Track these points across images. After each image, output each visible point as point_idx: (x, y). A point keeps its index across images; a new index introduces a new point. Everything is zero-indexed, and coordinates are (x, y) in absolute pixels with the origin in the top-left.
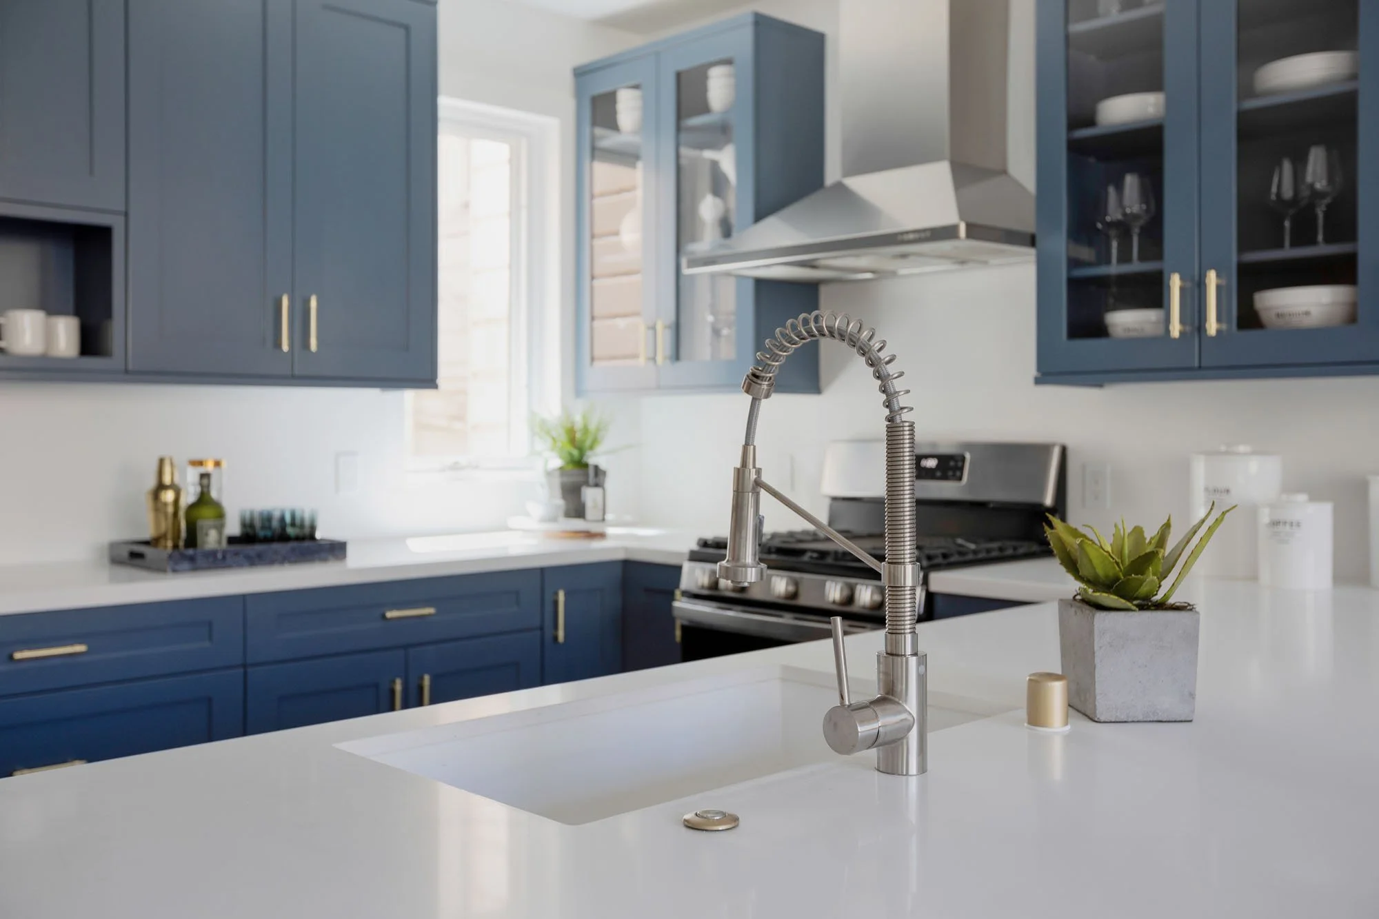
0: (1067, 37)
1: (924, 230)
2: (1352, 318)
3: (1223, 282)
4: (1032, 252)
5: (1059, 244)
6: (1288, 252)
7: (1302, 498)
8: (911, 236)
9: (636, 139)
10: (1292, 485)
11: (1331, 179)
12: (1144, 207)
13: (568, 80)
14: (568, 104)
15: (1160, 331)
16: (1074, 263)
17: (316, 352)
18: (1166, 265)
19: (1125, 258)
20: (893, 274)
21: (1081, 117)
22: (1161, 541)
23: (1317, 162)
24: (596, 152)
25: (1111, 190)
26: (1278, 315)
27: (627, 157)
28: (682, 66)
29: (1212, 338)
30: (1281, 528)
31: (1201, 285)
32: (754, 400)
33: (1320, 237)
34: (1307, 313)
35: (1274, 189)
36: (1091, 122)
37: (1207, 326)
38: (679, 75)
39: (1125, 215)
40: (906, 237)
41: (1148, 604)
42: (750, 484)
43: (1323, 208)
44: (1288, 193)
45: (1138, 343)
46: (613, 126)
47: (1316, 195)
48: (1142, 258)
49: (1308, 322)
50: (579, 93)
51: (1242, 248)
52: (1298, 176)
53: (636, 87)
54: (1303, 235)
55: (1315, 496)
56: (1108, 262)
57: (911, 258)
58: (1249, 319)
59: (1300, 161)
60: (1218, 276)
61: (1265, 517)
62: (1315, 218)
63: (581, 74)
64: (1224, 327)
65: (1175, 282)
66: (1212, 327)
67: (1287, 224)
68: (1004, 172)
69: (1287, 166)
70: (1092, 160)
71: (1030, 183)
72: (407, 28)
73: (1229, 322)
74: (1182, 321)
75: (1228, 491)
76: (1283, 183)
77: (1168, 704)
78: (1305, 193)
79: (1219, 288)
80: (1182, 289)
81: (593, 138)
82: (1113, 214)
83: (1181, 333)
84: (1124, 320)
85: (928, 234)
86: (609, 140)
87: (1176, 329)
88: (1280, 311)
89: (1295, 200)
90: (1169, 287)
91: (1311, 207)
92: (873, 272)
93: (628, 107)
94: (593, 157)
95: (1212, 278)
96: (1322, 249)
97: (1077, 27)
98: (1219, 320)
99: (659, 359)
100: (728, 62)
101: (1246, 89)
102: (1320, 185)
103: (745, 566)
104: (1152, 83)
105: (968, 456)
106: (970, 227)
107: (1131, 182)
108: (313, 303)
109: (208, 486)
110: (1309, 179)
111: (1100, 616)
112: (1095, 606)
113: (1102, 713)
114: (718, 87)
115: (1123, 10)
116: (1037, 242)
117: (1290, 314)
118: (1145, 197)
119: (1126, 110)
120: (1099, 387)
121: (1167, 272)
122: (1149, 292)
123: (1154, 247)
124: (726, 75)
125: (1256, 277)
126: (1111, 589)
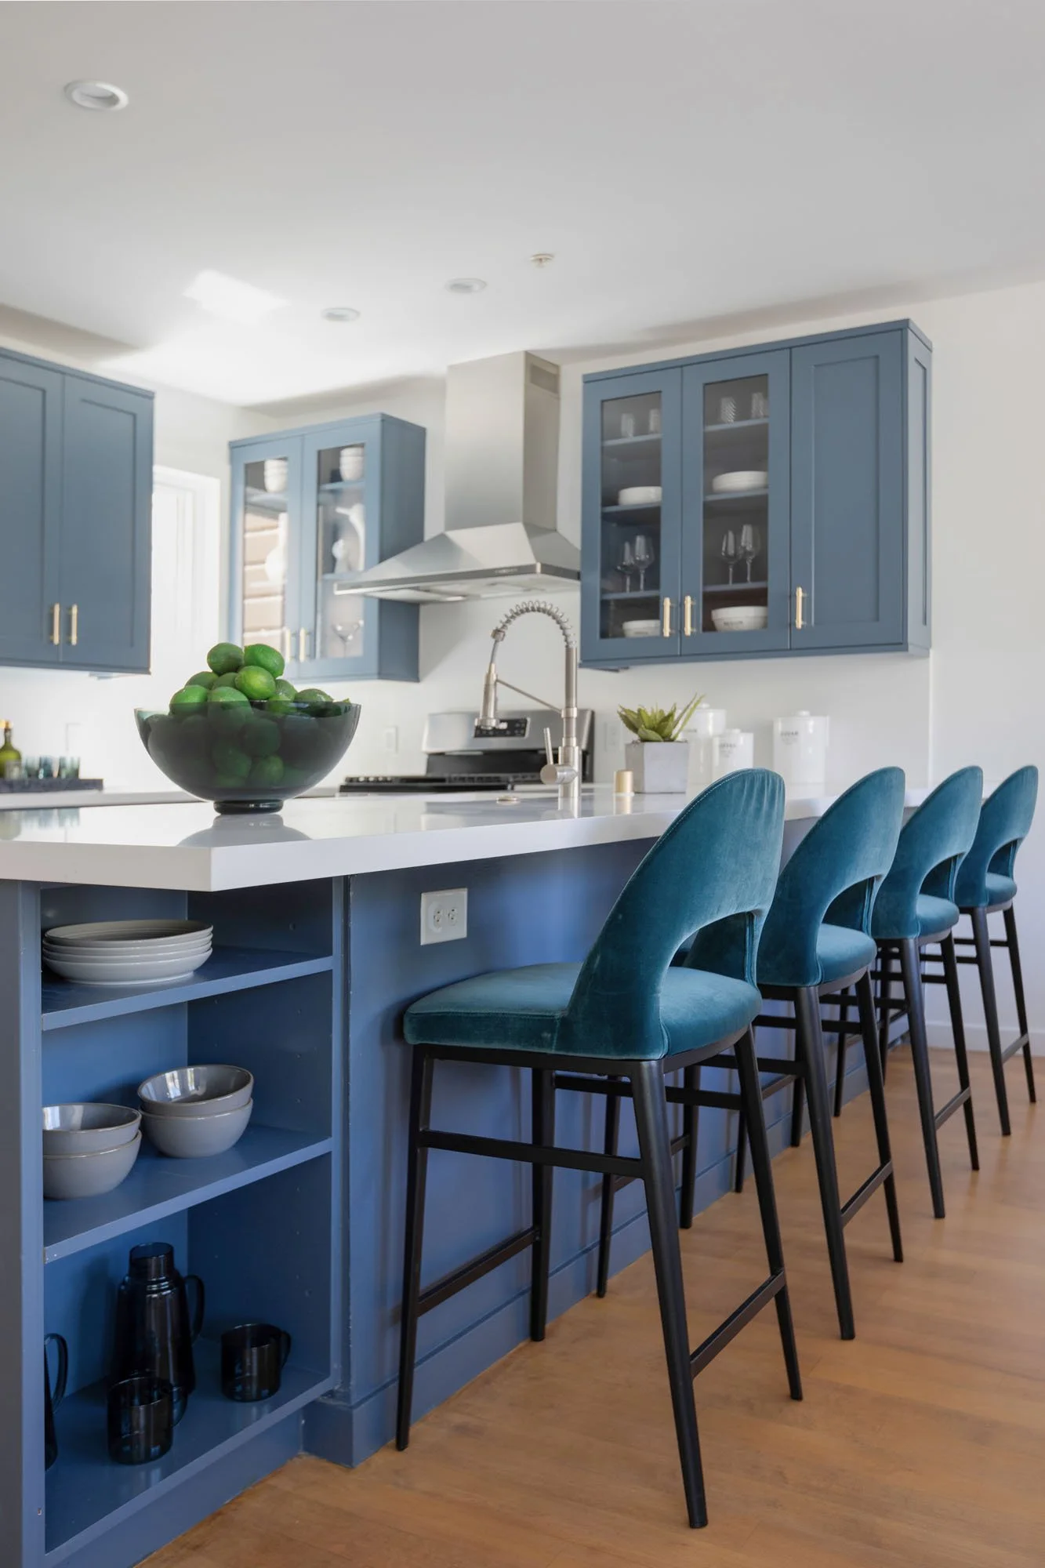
0: (602, 448)
1: (514, 568)
2: (765, 625)
3: (695, 604)
4: (578, 583)
5: (595, 579)
6: (731, 586)
7: (737, 731)
8: (504, 571)
9: (280, 497)
10: (730, 725)
11: (754, 544)
12: (648, 556)
13: (225, 452)
14: (226, 469)
15: (657, 633)
16: (603, 591)
17: (76, 645)
18: (661, 592)
19: (634, 588)
20: (478, 597)
21: (610, 498)
22: (671, 715)
23: (747, 532)
24: (249, 506)
25: (627, 546)
26: (726, 624)
27: (272, 510)
28: (324, 446)
29: (688, 637)
30: (726, 749)
31: (682, 605)
33: (748, 578)
34: (741, 622)
35: (724, 549)
36: (615, 503)
37: (685, 629)
38: (320, 453)
39: (635, 561)
40: (501, 572)
41: (668, 739)
42: (492, 682)
43: (750, 561)
44: (731, 552)
45: (643, 640)
46: (263, 487)
47: (746, 553)
48: (647, 588)
49: (741, 628)
50: (233, 460)
51: (705, 584)
52: (737, 541)
53: (285, 459)
54: (740, 577)
55: (744, 730)
56: (624, 590)
57: (498, 586)
58: (709, 626)
59: (738, 534)
60: (692, 600)
61: (717, 742)
62: (746, 565)
63: (235, 447)
64: (695, 630)
65: (667, 603)
66: (688, 630)
67: (731, 570)
68: (556, 530)
69: (731, 535)
72: (134, 416)
73: (698, 628)
74: (671, 627)
75: (695, 731)
76: (729, 545)
77: (675, 785)
78: (741, 552)
79: (692, 607)
80: (671, 607)
81: (246, 496)
82: (628, 560)
83: (670, 634)
84: (636, 627)
85: (516, 570)
86: (258, 497)
87: (667, 632)
88: (726, 621)
89: (735, 555)
90: (663, 606)
91: (744, 561)
92: (464, 596)
93: (274, 474)
94: (246, 511)
95: (688, 601)
96: (749, 585)
97: (610, 443)
98: (692, 626)
99: (302, 657)
100: (362, 446)
101: (709, 489)
102: (749, 548)
103: (491, 719)
104: (653, 480)
105: (529, 720)
106: (543, 566)
107: (640, 541)
108: (75, 611)
109: (10, 737)
110: (743, 544)
111: (647, 745)
112: (644, 740)
113: (647, 789)
114: (349, 463)
115: (635, 435)
116: (581, 577)
117: (732, 623)
118: (648, 551)
119: (635, 496)
120: (616, 671)
121: (662, 597)
122: (650, 609)
123: (653, 582)
124: (357, 455)
125: (713, 601)
126: (653, 729)
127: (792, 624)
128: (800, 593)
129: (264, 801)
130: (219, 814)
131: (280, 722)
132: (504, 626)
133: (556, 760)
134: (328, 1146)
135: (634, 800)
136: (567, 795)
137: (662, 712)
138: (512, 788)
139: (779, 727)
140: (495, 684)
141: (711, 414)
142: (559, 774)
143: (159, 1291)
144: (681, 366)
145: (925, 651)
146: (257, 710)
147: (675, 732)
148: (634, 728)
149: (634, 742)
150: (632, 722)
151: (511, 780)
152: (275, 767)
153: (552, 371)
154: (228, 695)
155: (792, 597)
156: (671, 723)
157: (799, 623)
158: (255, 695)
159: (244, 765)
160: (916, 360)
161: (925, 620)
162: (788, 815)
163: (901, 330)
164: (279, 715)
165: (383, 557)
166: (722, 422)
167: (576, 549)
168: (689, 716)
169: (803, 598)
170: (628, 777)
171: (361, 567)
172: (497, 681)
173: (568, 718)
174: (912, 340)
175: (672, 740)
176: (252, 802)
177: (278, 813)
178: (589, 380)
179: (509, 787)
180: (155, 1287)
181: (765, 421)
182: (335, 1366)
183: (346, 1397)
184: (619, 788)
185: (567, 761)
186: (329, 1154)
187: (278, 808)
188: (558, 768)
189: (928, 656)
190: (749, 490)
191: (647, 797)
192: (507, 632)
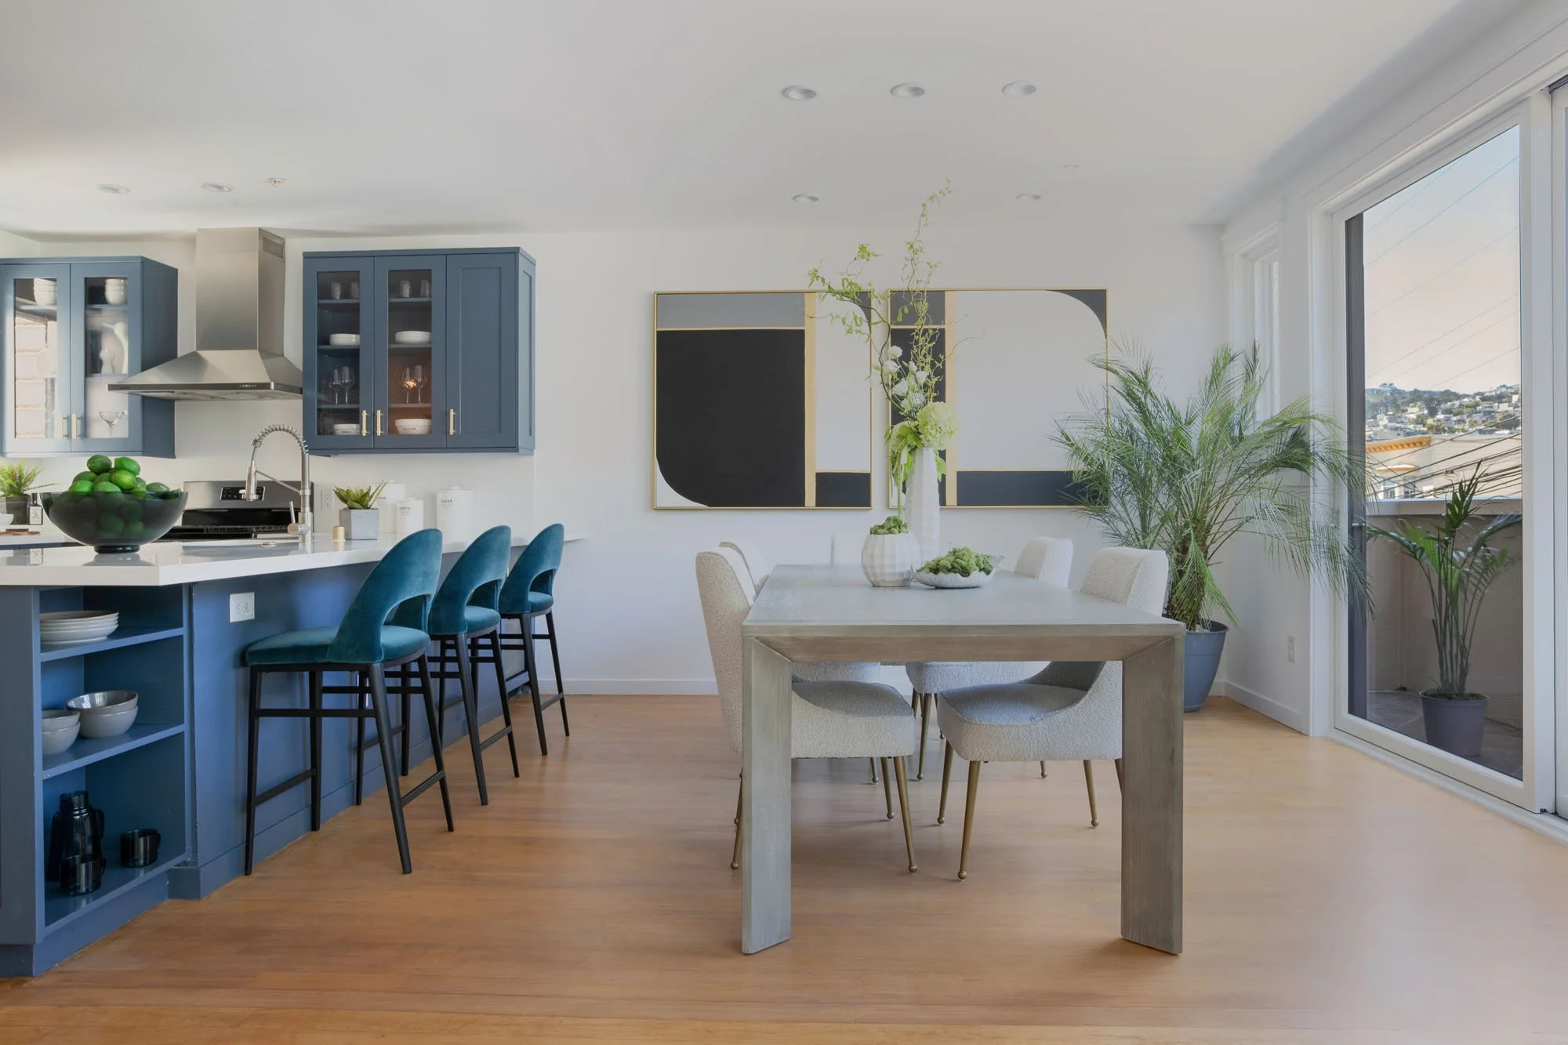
0: (318, 305)
1: (254, 384)
2: (430, 432)
3: (383, 415)
4: (301, 396)
5: (314, 394)
6: (407, 405)
7: (412, 499)
8: (247, 386)
9: (49, 308)
10: (408, 495)
11: (423, 379)
12: (351, 382)
15: (358, 432)
16: (320, 402)
18: (360, 406)
19: (342, 401)
21: (324, 340)
22: (368, 493)
23: (418, 371)
24: (20, 311)
25: (336, 372)
26: (404, 429)
27: (43, 317)
28: (91, 275)
29: (379, 436)
30: (405, 510)
31: (375, 415)
32: (255, 448)
33: (419, 401)
34: (414, 428)
36: (328, 343)
37: (377, 431)
38: (87, 279)
39: (342, 383)
40: (243, 386)
41: (366, 507)
42: (253, 472)
43: (421, 390)
45: (348, 438)
46: (32, 298)
47: (418, 384)
48: (350, 402)
49: (414, 432)
51: (391, 402)
53: (54, 280)
54: (414, 400)
55: (417, 499)
56: (335, 402)
58: (392, 430)
59: (412, 370)
60: (381, 412)
62: (418, 392)
63: (5, 264)
64: (383, 432)
65: (365, 414)
66: (379, 432)
67: (407, 394)
68: (283, 355)
69: (408, 371)
70: (327, 356)
71: (299, 364)
73: (385, 431)
74: (367, 429)
75: (386, 502)
77: (371, 535)
79: (381, 417)
80: (368, 416)
81: (16, 303)
82: (337, 382)
83: (367, 433)
84: (344, 428)
85: (256, 386)
86: (28, 305)
87: (364, 432)
88: (404, 427)
90: (362, 415)
91: (416, 389)
93: (43, 290)
94: (16, 315)
95: (379, 413)
96: (420, 405)
97: (325, 301)
98: (382, 429)
99: (74, 435)
100: (123, 278)
101: (392, 340)
102: (420, 381)
104: (354, 330)
105: (264, 488)
106: (275, 383)
107: (346, 370)
111: (353, 511)
112: (351, 508)
113: (353, 537)
114: (113, 291)
115: (341, 298)
116: (303, 392)
117: (408, 429)
118: (351, 378)
119: (343, 339)
120: (329, 456)
121: (361, 409)
122: (353, 417)
123: (355, 399)
124: (119, 285)
125: (394, 414)
126: (356, 502)
127: (447, 432)
128: (452, 412)
129: (128, 546)
130: (97, 554)
131: (143, 502)
132: (260, 438)
133: (297, 521)
134: (183, 728)
135: (346, 544)
136: (304, 541)
137: (362, 490)
138: (256, 537)
139: (440, 497)
140: (255, 474)
141: (395, 290)
142: (299, 529)
143: (80, 814)
144: (374, 257)
145: (530, 451)
146: (127, 495)
147: (370, 503)
148: (344, 500)
149: (344, 509)
150: (343, 496)
151: (254, 530)
152: (139, 527)
153: (278, 242)
154: (107, 487)
155: (447, 414)
156: (367, 498)
157: (452, 431)
158: (124, 487)
159: (120, 526)
160: (524, 271)
161: (531, 432)
162: (444, 550)
163: (515, 253)
164: (141, 498)
165: (145, 367)
166: (401, 297)
167: (299, 370)
168: (380, 492)
169: (454, 416)
170: (341, 530)
171: (125, 370)
172: (256, 471)
173: (304, 496)
174: (521, 260)
175: (369, 508)
176: (120, 547)
177: (137, 553)
178: (308, 257)
179: (253, 535)
180: (77, 812)
181: (430, 299)
182: (188, 847)
183: (195, 863)
184: (335, 536)
185: (304, 522)
186: (183, 732)
187: (137, 550)
188: (299, 526)
189: (533, 454)
190: (420, 343)
191: (353, 542)
192: (263, 442)
